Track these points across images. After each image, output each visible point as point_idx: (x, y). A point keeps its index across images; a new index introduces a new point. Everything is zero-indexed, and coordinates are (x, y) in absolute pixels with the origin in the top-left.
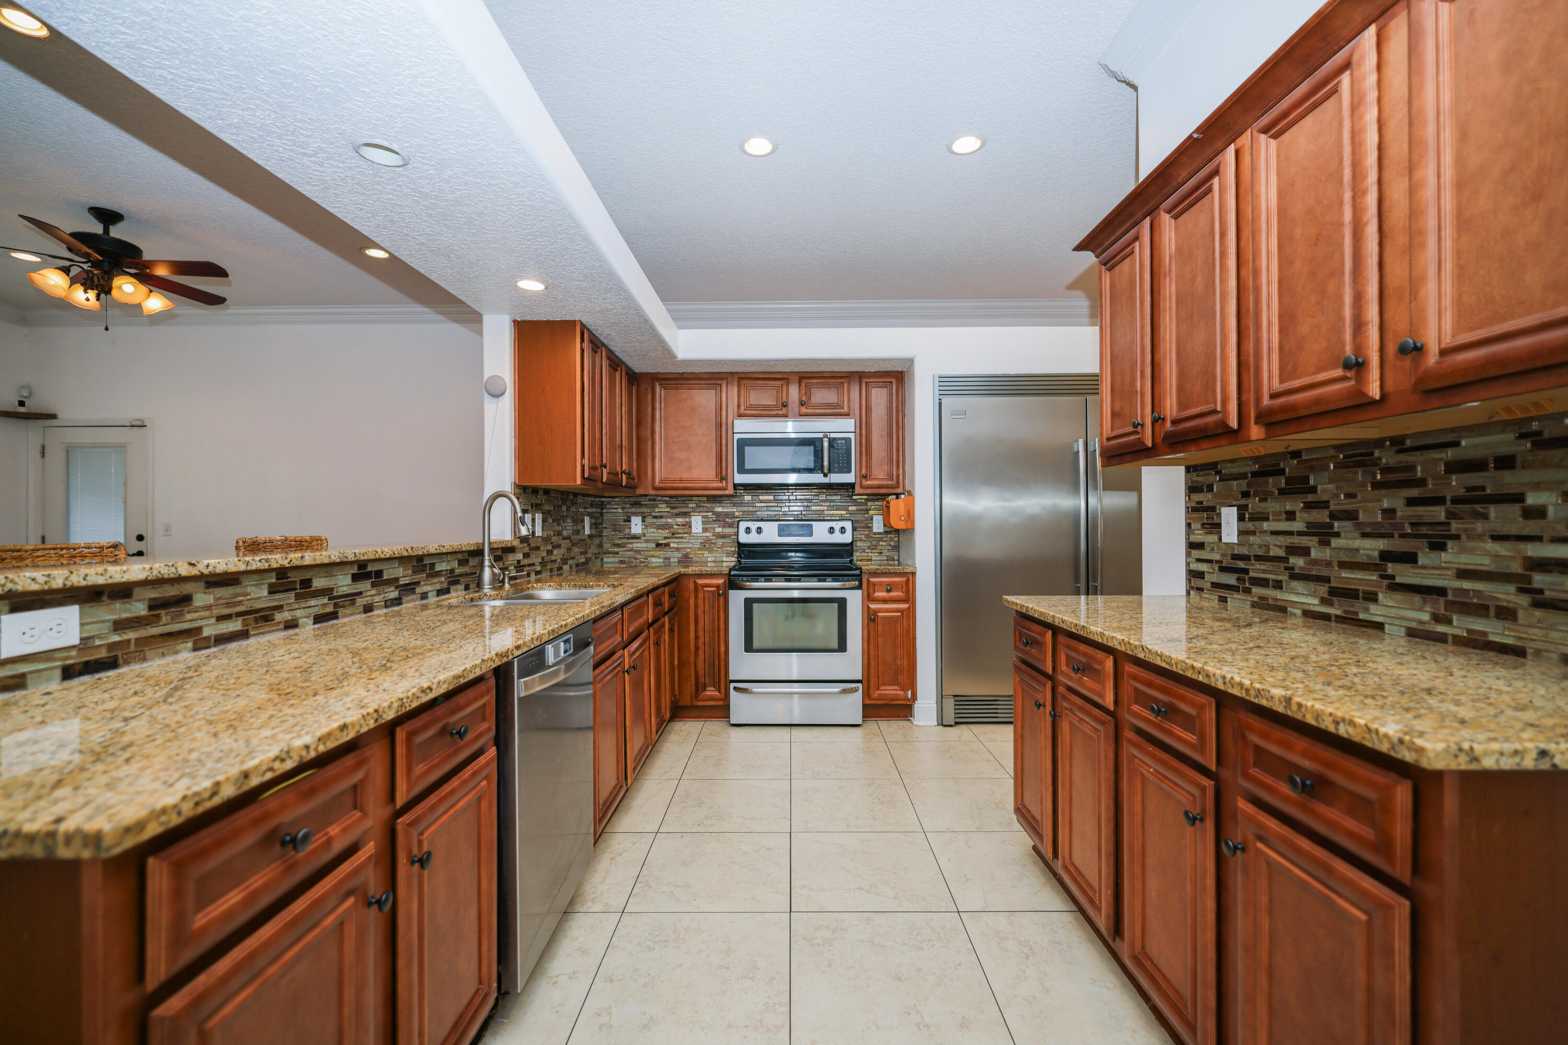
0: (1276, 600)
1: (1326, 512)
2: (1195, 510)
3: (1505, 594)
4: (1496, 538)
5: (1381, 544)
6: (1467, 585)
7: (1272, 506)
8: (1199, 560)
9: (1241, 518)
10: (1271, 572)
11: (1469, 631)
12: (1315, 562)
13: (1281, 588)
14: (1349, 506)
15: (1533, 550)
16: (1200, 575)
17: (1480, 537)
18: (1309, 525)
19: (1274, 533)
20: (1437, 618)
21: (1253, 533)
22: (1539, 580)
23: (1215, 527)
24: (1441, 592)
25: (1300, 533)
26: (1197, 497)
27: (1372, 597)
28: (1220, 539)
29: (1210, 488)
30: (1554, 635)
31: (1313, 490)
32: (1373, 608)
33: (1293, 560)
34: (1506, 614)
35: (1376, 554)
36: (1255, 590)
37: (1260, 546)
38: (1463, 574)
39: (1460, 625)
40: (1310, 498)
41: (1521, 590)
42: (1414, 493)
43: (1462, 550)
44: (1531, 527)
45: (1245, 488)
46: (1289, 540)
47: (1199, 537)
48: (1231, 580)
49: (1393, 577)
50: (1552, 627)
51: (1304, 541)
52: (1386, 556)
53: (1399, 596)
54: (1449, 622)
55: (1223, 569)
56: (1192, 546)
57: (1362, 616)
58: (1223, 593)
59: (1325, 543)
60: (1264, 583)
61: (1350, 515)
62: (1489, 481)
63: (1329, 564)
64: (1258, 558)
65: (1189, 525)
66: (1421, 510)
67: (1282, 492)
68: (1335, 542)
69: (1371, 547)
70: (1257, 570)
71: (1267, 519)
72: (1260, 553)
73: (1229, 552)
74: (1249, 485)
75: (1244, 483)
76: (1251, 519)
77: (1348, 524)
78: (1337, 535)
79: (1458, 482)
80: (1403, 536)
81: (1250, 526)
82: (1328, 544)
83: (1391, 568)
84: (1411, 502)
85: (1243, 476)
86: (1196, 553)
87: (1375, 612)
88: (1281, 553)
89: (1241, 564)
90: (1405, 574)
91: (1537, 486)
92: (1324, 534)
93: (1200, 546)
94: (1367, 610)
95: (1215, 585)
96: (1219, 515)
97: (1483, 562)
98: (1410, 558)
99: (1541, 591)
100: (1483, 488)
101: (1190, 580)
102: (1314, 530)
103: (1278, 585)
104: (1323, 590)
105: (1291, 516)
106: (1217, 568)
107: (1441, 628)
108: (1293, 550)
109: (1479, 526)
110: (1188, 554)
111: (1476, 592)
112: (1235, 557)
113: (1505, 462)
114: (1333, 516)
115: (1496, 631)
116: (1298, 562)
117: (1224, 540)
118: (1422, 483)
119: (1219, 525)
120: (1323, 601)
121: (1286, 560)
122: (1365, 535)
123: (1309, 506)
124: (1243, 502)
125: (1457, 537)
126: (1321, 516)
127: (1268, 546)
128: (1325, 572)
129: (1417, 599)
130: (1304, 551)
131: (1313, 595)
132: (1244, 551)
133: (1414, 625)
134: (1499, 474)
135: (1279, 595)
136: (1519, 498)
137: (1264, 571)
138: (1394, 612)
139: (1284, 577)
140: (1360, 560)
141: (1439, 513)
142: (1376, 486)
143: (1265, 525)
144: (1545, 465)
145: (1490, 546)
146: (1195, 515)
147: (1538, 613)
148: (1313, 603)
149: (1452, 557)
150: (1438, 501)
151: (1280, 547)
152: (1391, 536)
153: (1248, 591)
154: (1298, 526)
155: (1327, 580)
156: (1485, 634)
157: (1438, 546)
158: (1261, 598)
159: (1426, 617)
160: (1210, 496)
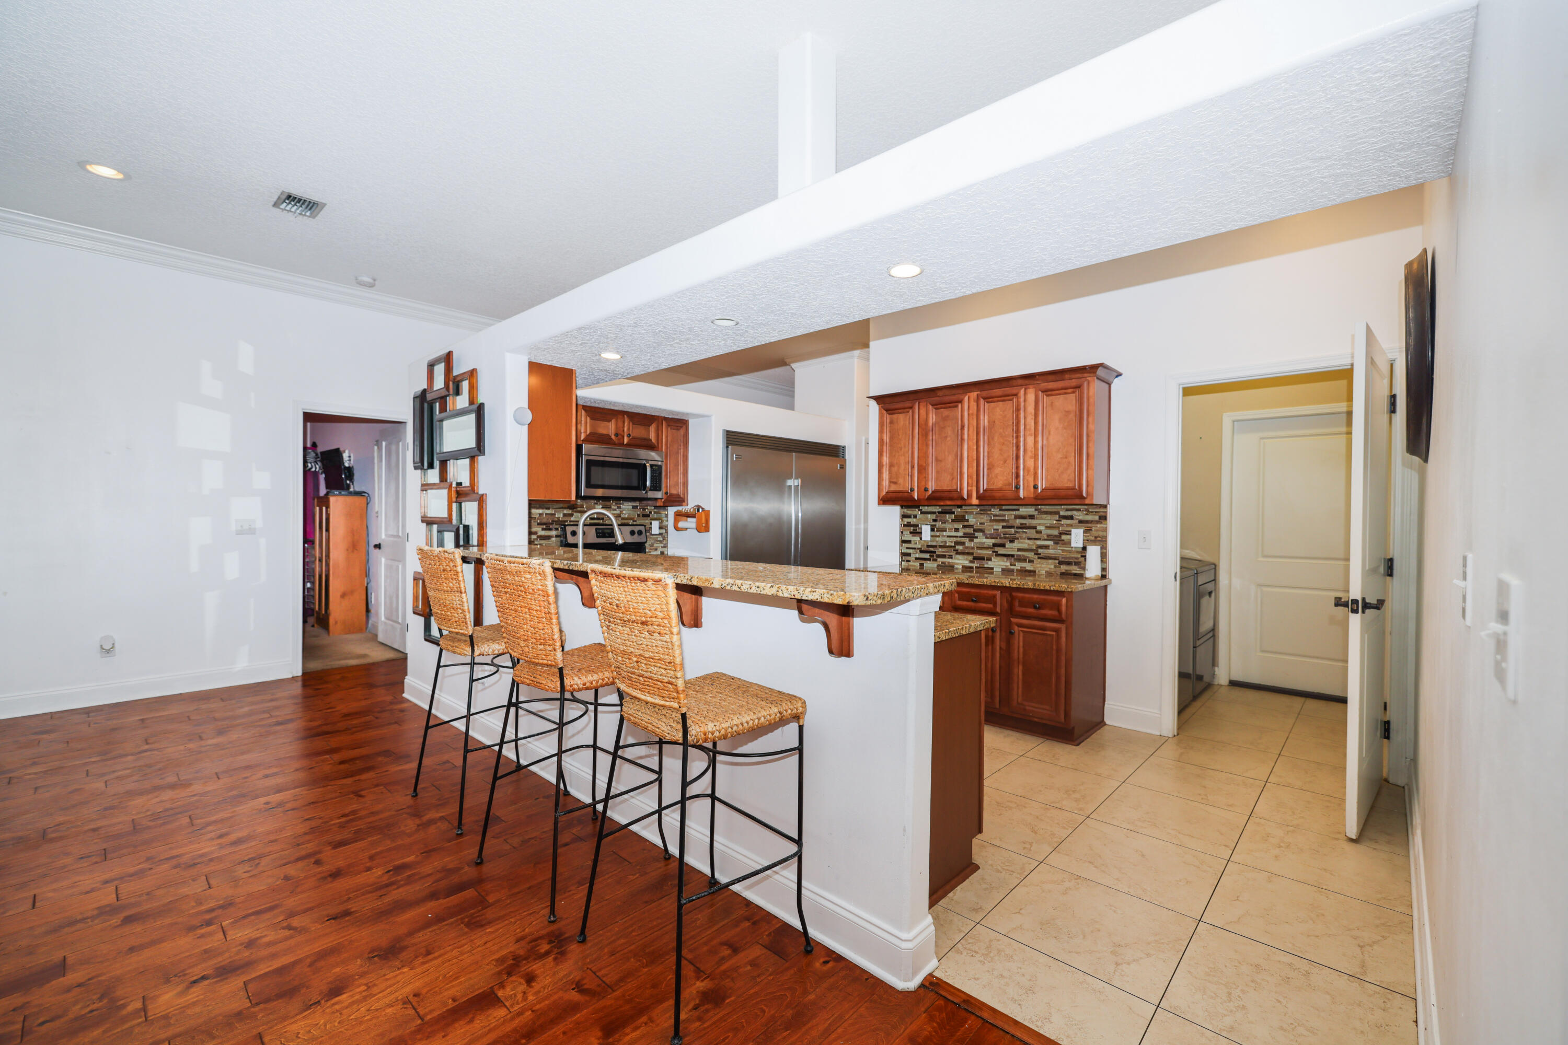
0: (949, 563)
1: (972, 529)
2: (905, 525)
3: (1031, 555)
4: (1029, 539)
5: (993, 541)
6: (1019, 553)
7: (947, 526)
8: (907, 548)
9: (932, 530)
10: (946, 552)
11: (1021, 567)
12: (967, 548)
13: (952, 558)
14: (980, 527)
15: (1039, 543)
16: (909, 555)
17: (1024, 539)
18: (964, 534)
19: (948, 536)
20: (1011, 565)
21: (939, 536)
22: (1040, 551)
23: (917, 532)
24: (1013, 556)
25: (961, 537)
26: (906, 520)
27: (990, 559)
28: (921, 539)
29: (915, 517)
30: (1043, 566)
31: (967, 521)
32: (989, 562)
33: (957, 547)
34: (1031, 561)
35: (991, 544)
36: (939, 559)
37: (942, 542)
38: (1019, 550)
39: (1019, 566)
40: (966, 523)
41: (1035, 554)
42: (1005, 524)
43: (1019, 543)
44: (1038, 536)
45: (934, 518)
46: (955, 539)
47: (907, 536)
48: (927, 556)
49: (997, 552)
50: (1043, 564)
51: (962, 540)
52: (995, 545)
53: (999, 558)
54: (1015, 565)
55: (921, 552)
56: (903, 542)
57: (986, 566)
58: (922, 562)
59: (971, 541)
60: (944, 556)
61: (982, 531)
62: (1027, 522)
63: (973, 548)
64: (940, 546)
65: (902, 532)
66: (1007, 530)
67: (953, 521)
68: (975, 540)
69: (990, 542)
70: (939, 551)
71: (946, 531)
72: (942, 544)
73: (926, 544)
74: (937, 517)
75: (934, 517)
76: (937, 531)
77: (981, 534)
78: (977, 537)
79: (1019, 522)
80: (1000, 538)
81: (937, 534)
82: (973, 541)
83: (996, 549)
84: (1003, 527)
85: (934, 513)
86: (905, 545)
87: (990, 564)
88: (953, 544)
89: (932, 549)
90: (1001, 551)
91: (1040, 524)
92: (971, 537)
93: (909, 542)
94: (987, 563)
95: (917, 559)
96: (921, 529)
97: (1025, 546)
98: (1003, 545)
99: (1040, 554)
100: (1026, 524)
101: (902, 558)
102: (966, 535)
103: (951, 557)
104: (971, 558)
105: (957, 530)
106: (918, 551)
107: (1012, 567)
108: (957, 543)
109: (1024, 536)
110: (901, 545)
111: (1023, 555)
112: (928, 546)
113: (1032, 517)
114: (975, 530)
115: (1029, 566)
116: (960, 548)
117: (923, 539)
118: (1008, 521)
119: (921, 533)
120: (971, 562)
121: (955, 547)
122: (987, 538)
123: (965, 527)
124: (934, 523)
125: (1018, 539)
126: (971, 531)
127: (946, 542)
128: (971, 551)
129: (1005, 559)
130: (963, 544)
131: (967, 559)
132: (934, 544)
133: (1004, 567)
134: (1030, 520)
135: (950, 560)
136: (1035, 528)
137: (943, 552)
138: (997, 563)
139: (953, 554)
140: (985, 546)
141: (1013, 531)
142: (991, 521)
143: (945, 533)
144: (1041, 519)
145: (1027, 541)
146: (906, 528)
147: (1039, 560)
148: (967, 563)
149: (1016, 545)
150: (1012, 527)
151: (952, 542)
152: (997, 538)
153: (936, 560)
154: (960, 534)
155: (972, 554)
156: (1025, 568)
157: (1012, 541)
158: (942, 563)
159: (1008, 564)
160: (915, 520)
